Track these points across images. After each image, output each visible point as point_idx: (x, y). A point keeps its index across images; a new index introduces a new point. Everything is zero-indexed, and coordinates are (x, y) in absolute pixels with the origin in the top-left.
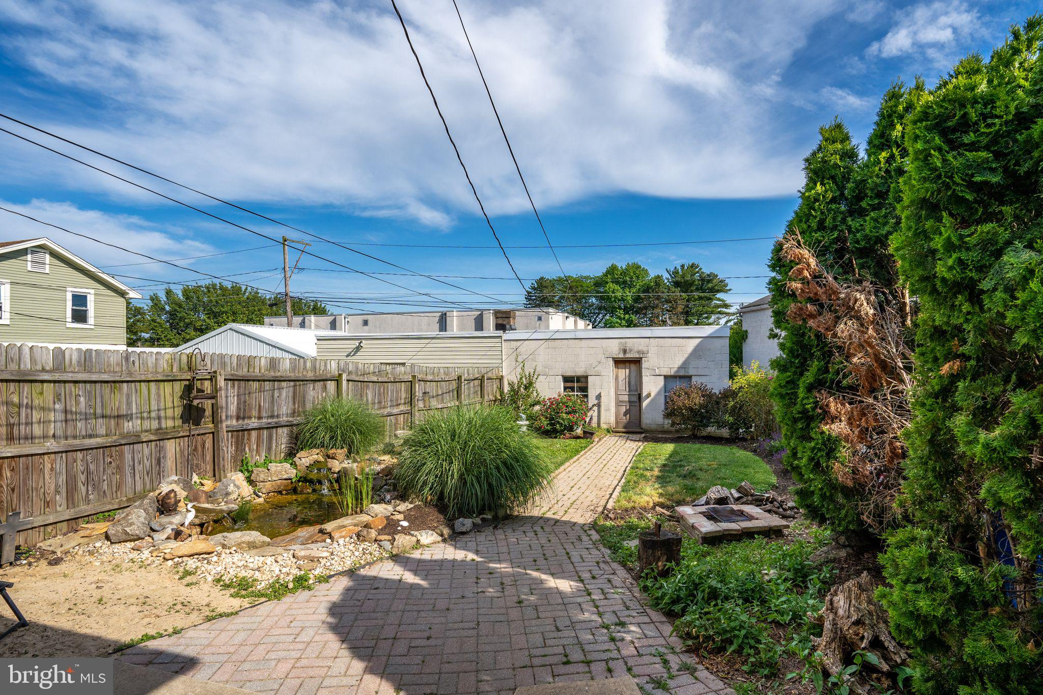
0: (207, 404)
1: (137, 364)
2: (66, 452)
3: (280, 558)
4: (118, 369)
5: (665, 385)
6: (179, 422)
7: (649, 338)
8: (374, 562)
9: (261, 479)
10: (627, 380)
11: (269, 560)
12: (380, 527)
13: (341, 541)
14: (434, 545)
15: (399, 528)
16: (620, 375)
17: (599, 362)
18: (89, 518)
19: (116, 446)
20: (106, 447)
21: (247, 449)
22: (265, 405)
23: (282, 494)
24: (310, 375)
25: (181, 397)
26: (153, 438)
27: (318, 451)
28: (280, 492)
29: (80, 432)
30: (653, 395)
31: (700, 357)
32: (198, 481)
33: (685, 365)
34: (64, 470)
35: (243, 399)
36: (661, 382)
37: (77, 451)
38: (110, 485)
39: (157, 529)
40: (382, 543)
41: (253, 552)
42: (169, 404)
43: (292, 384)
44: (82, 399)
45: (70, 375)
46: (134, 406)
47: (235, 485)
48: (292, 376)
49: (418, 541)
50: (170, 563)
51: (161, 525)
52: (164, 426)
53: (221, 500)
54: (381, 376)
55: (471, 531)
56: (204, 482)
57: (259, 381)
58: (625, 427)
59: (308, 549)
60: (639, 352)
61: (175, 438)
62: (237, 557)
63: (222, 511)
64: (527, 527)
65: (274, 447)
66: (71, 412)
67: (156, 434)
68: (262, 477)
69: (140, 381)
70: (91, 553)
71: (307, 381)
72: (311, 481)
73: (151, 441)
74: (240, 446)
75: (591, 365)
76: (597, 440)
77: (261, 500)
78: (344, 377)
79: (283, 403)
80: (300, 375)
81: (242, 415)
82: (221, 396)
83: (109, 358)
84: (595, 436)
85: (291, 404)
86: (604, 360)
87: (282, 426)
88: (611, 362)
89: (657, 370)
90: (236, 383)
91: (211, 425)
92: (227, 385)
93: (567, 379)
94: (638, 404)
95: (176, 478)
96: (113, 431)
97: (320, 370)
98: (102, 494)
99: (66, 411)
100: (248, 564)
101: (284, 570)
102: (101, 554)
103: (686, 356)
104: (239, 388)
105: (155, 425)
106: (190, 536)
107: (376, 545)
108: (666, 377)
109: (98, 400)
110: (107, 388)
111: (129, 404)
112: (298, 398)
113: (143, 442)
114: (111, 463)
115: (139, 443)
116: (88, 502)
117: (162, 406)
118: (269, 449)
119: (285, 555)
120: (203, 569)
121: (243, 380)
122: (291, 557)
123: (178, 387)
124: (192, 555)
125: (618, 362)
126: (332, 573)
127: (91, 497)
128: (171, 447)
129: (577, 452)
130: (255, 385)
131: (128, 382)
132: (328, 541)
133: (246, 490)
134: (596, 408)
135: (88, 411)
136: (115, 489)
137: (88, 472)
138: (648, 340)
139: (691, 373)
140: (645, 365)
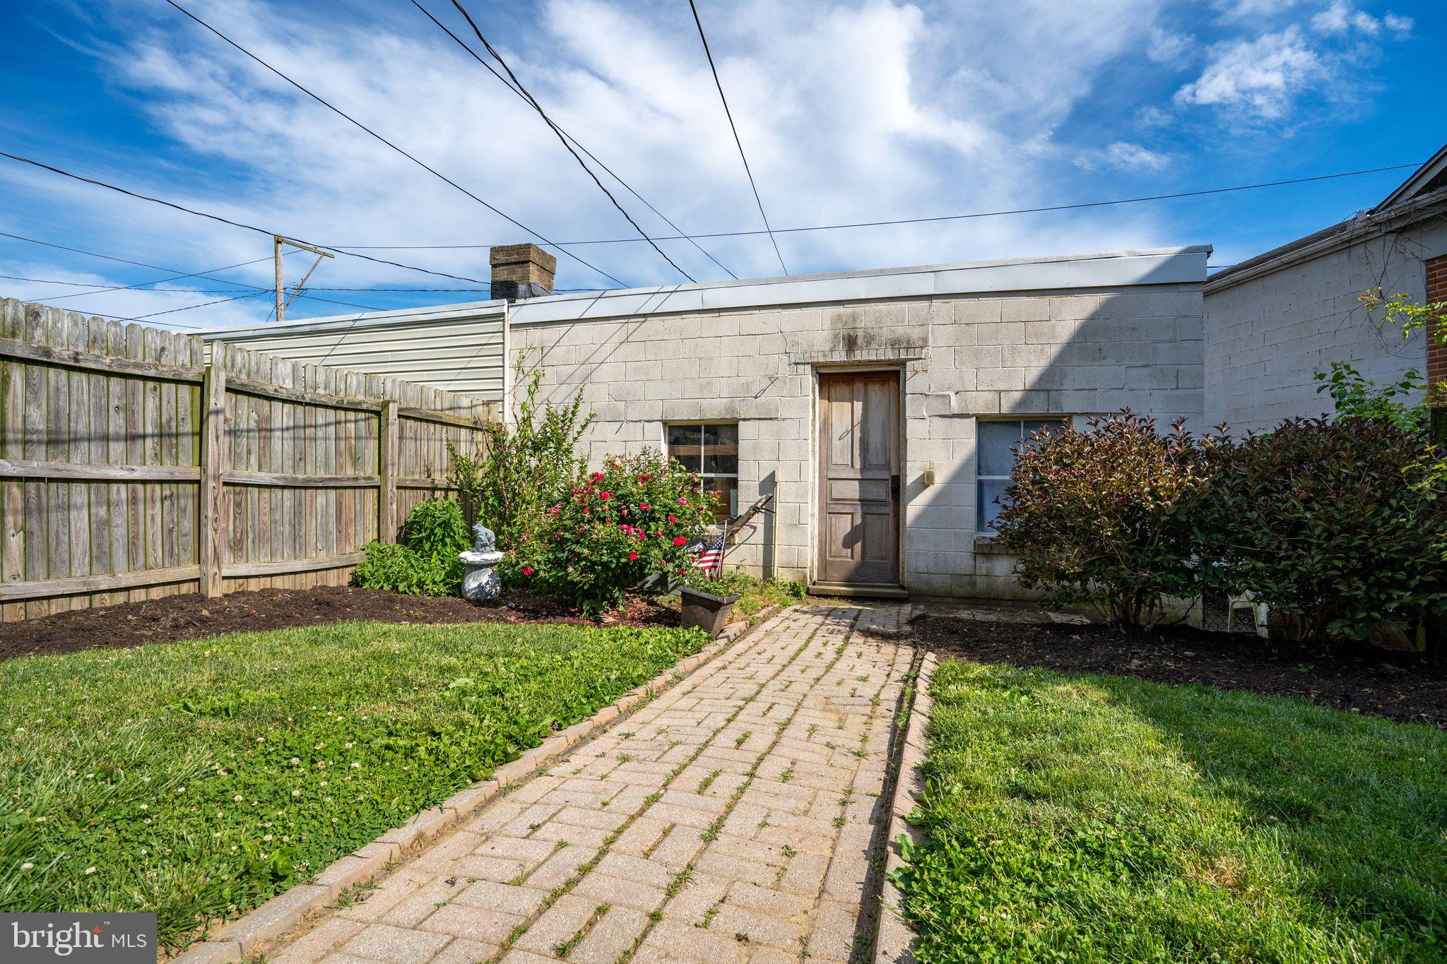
5: (980, 445)
7: (929, 297)
10: (858, 434)
16: (834, 420)
17: (773, 380)
30: (940, 479)
31: (1099, 354)
33: (1046, 384)
36: (966, 439)
58: (849, 581)
60: (895, 344)
75: (748, 387)
86: (785, 371)
88: (809, 380)
89: (954, 400)
93: (679, 433)
94: (889, 509)
103: (1053, 351)
108: (985, 423)
125: (831, 380)
134: (759, 520)
138: (925, 304)
139: (1070, 404)
140: (913, 384)
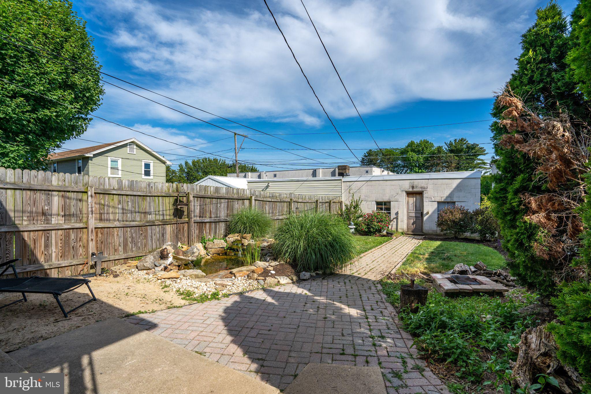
0: (185, 209)
1: (153, 188)
2: (123, 227)
3: (208, 284)
4: (145, 190)
5: (438, 207)
6: (172, 217)
7: (428, 179)
8: (254, 290)
9: (210, 247)
10: (414, 204)
11: (203, 284)
12: (260, 273)
13: (239, 278)
14: (288, 285)
15: (270, 274)
16: (410, 201)
17: (398, 194)
18: (132, 258)
19: (144, 226)
20: (140, 226)
21: (204, 232)
22: (213, 211)
23: (219, 255)
24: (236, 196)
25: (173, 205)
26: (160, 223)
27: (238, 235)
28: (219, 254)
29: (129, 219)
30: (430, 213)
31: (461, 190)
32: (181, 246)
33: (451, 195)
34: (122, 236)
35: (202, 207)
36: (435, 205)
37: (127, 227)
38: (142, 244)
39: (157, 265)
40: (259, 281)
41: (197, 279)
42: (168, 208)
43: (227, 200)
44: (130, 203)
45: (125, 192)
46: (152, 208)
47: (197, 249)
48: (227, 196)
49: (279, 282)
50: (160, 281)
51: (159, 263)
52: (165, 218)
53: (190, 255)
54: (273, 199)
55: (309, 279)
56: (183, 246)
57: (210, 198)
58: (413, 232)
59: (223, 281)
60: (421, 188)
61: (170, 224)
62: (189, 281)
63: (189, 260)
64: (341, 280)
65: (218, 232)
66: (125, 210)
67: (161, 222)
68: (210, 246)
69: (155, 196)
70: (130, 274)
71: (234, 199)
72: (234, 250)
73: (160, 225)
74: (201, 231)
75: (392, 195)
76: (394, 238)
77: (209, 257)
78: (253, 198)
79: (222, 210)
80: (231, 197)
81: (202, 216)
82: (191, 205)
83: (141, 185)
84: (393, 236)
85: (226, 211)
86: (400, 192)
87: (222, 222)
88: (405, 194)
89: (433, 198)
90: (199, 199)
91: (187, 219)
92: (195, 199)
93: (378, 203)
94: (421, 218)
95: (170, 243)
96: (143, 219)
97: (241, 194)
98: (138, 248)
99: (123, 209)
100: (193, 285)
101: (209, 289)
102: (133, 275)
103: (452, 190)
104: (200, 201)
105: (161, 218)
106: (171, 270)
107: (256, 282)
108: (439, 203)
109: (137, 204)
110: (140, 199)
111: (150, 207)
112: (229, 208)
113: (156, 225)
114: (142, 234)
115: (154, 225)
116: (132, 251)
117: (165, 209)
118: (215, 233)
119: (211, 282)
120: (173, 285)
121: (202, 198)
122: (213, 283)
123: (172, 200)
124: (169, 278)
125: (409, 194)
126: (231, 293)
127: (134, 249)
128: (169, 229)
129: (381, 243)
130: (208, 200)
131: (149, 196)
132: (233, 277)
133: (203, 252)
134: (395, 220)
135: (132, 209)
136: (144, 246)
137: (132, 238)
138: (427, 180)
139: (455, 200)
140: (425, 195)
